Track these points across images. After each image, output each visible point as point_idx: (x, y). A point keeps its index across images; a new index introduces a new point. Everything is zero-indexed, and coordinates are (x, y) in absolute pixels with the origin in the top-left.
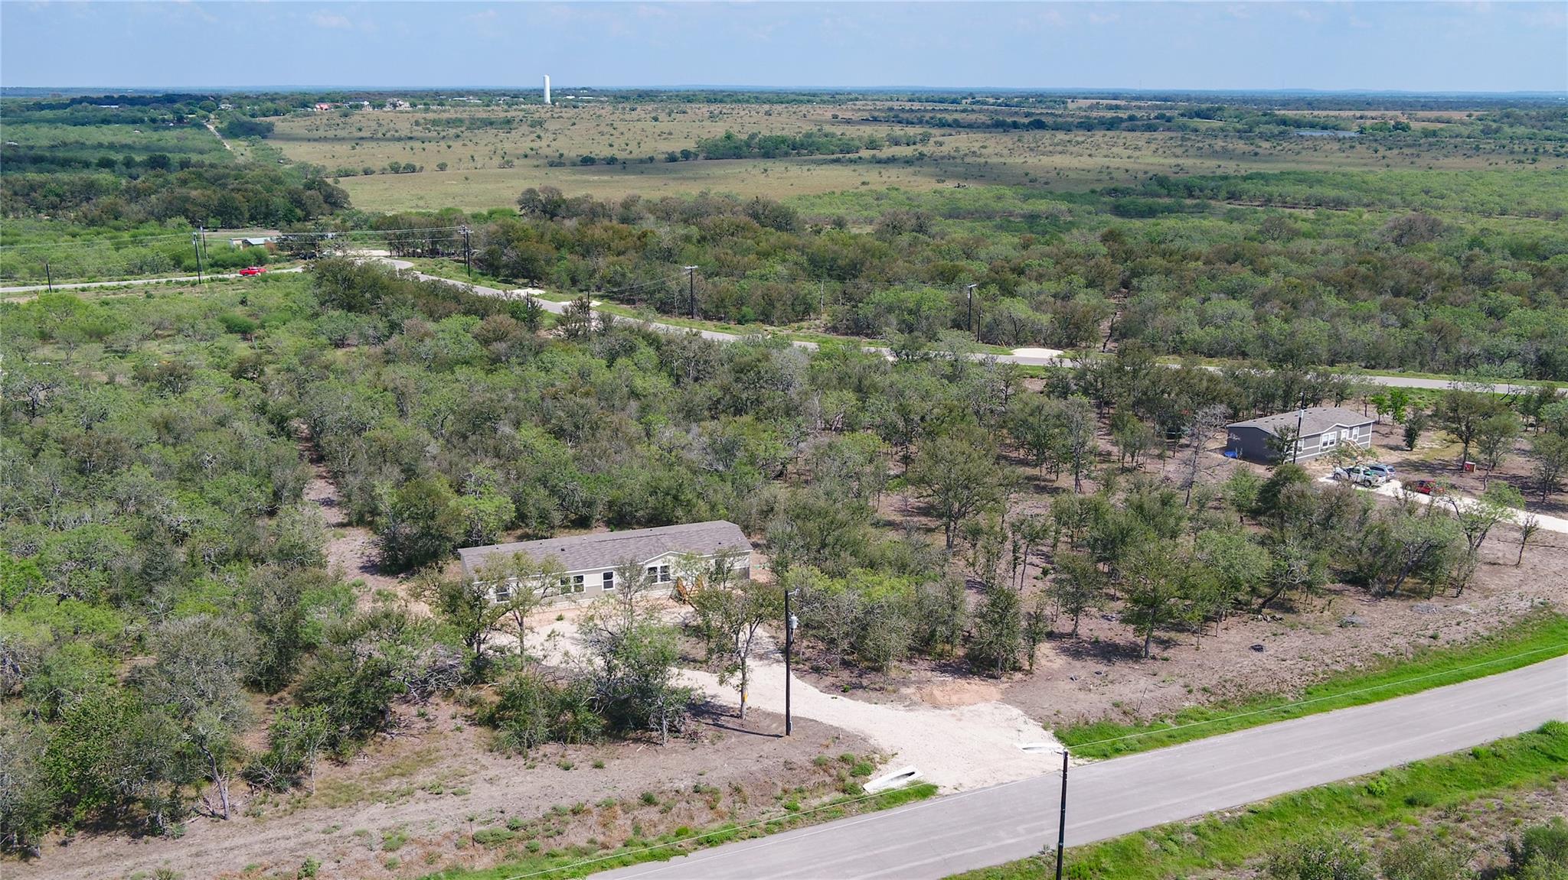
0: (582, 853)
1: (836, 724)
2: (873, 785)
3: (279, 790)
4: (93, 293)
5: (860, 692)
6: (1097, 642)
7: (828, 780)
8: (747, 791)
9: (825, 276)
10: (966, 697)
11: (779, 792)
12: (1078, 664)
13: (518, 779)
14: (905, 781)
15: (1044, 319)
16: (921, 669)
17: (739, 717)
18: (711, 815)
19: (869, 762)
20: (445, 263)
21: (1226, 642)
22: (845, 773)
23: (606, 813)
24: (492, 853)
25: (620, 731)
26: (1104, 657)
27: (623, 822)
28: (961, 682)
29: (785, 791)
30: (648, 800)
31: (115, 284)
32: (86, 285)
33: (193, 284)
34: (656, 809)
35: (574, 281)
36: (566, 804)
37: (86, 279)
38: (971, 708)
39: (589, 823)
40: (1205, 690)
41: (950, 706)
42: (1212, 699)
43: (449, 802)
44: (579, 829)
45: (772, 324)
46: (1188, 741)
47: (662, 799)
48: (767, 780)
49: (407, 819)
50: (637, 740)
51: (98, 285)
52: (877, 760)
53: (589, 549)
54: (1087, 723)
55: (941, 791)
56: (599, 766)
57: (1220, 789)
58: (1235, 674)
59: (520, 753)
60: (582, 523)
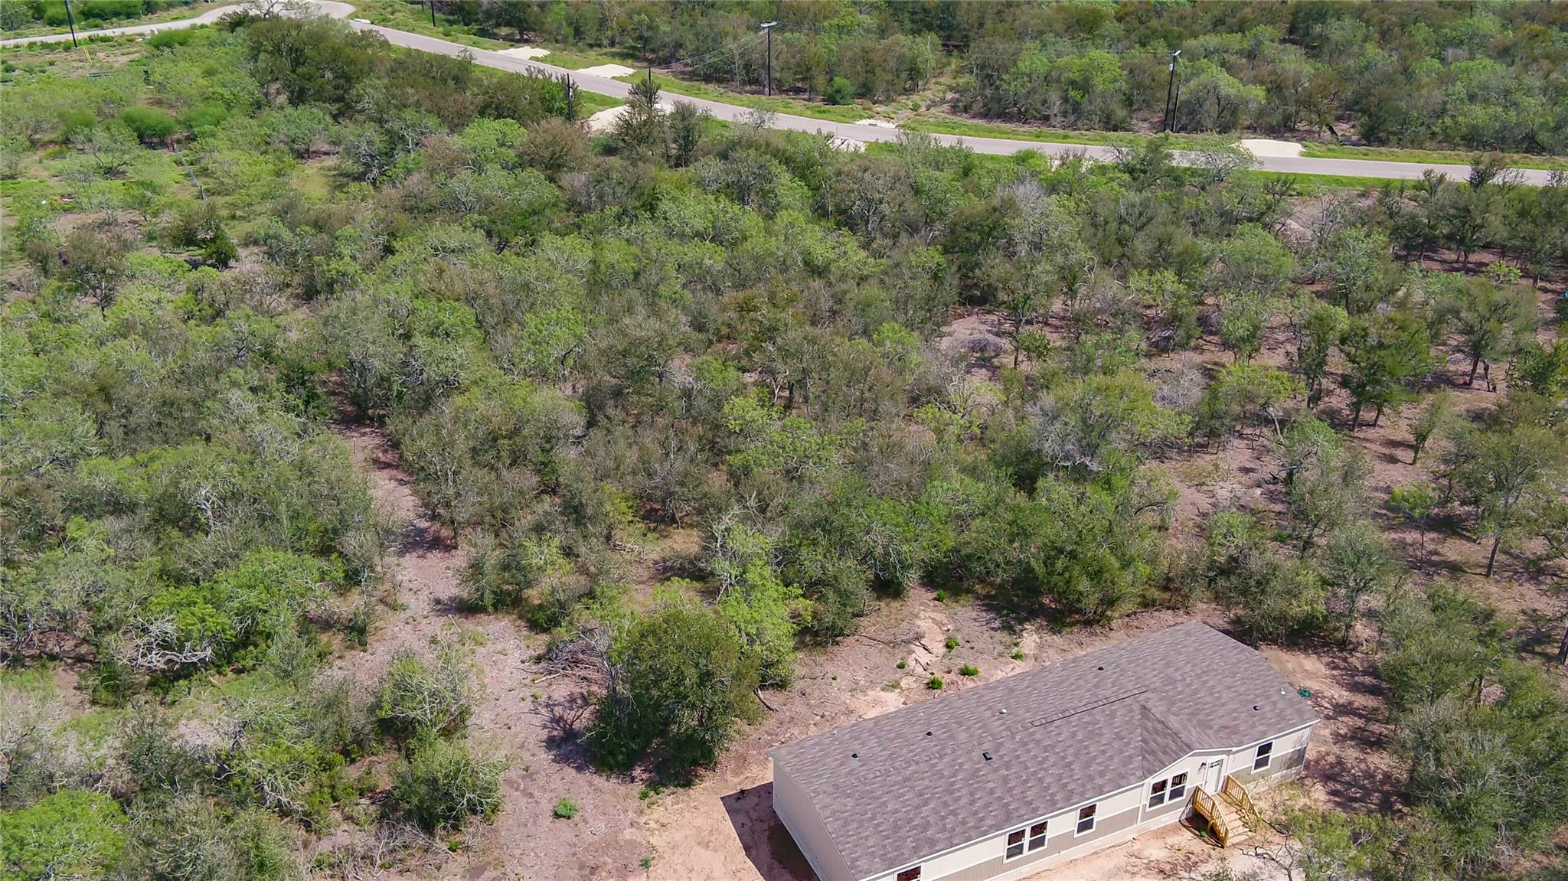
33: (67, 48)
53: (1035, 750)
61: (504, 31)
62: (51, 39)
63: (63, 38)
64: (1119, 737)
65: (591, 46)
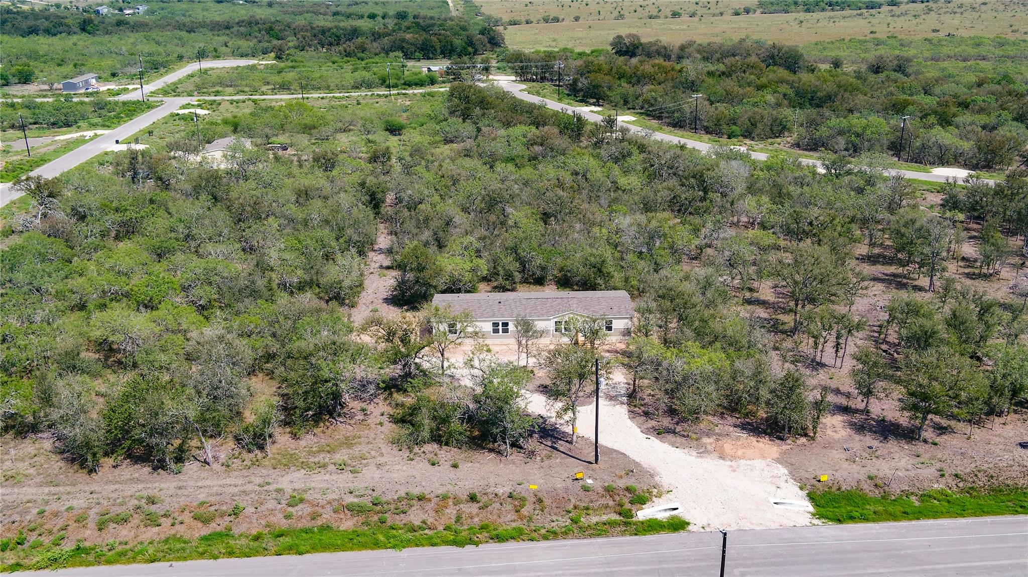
0: (413, 530)
1: (637, 460)
2: (644, 514)
3: (250, 451)
4: (327, 100)
5: (670, 437)
6: (883, 420)
7: (611, 503)
8: (547, 502)
9: (807, 104)
10: (749, 452)
11: (570, 507)
12: (857, 437)
13: (397, 467)
14: (667, 514)
15: (966, 146)
16: (727, 425)
17: (571, 443)
18: (514, 516)
19: (647, 495)
20: (546, 87)
21: (999, 435)
22: (626, 500)
23: (441, 503)
24: (355, 519)
25: (483, 442)
26: (882, 435)
27: (451, 511)
28: (753, 439)
29: (575, 507)
30: (473, 498)
31: (341, 95)
32: (325, 95)
33: (386, 97)
34: (478, 505)
35: (626, 102)
36: (416, 491)
37: (328, 91)
38: (749, 462)
39: (427, 508)
40: (956, 476)
41: (733, 458)
42: (961, 485)
43: (347, 476)
44: (419, 512)
45: (753, 139)
46: (918, 519)
47: (484, 499)
48: (565, 496)
49: (313, 485)
50: (491, 450)
51: (331, 95)
52: (654, 493)
53: (518, 304)
54: (839, 489)
55: (690, 528)
56: (455, 466)
57: (927, 567)
58: (991, 466)
59: (409, 448)
60: (540, 281)
61: (592, 101)
62: (381, 93)
63: (386, 93)
64: (551, 306)
65: (629, 109)
